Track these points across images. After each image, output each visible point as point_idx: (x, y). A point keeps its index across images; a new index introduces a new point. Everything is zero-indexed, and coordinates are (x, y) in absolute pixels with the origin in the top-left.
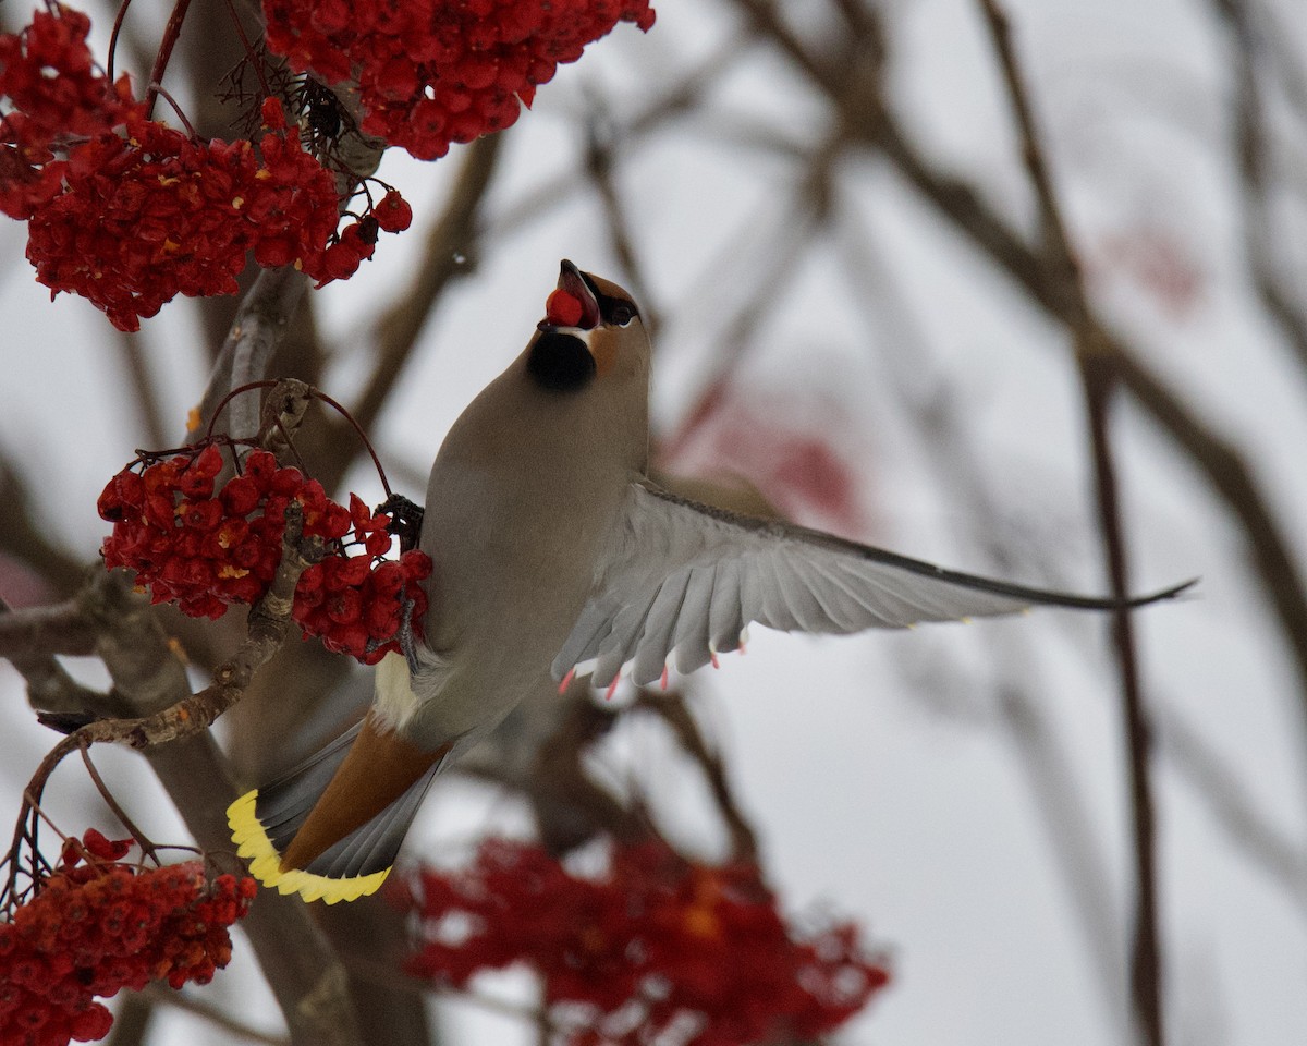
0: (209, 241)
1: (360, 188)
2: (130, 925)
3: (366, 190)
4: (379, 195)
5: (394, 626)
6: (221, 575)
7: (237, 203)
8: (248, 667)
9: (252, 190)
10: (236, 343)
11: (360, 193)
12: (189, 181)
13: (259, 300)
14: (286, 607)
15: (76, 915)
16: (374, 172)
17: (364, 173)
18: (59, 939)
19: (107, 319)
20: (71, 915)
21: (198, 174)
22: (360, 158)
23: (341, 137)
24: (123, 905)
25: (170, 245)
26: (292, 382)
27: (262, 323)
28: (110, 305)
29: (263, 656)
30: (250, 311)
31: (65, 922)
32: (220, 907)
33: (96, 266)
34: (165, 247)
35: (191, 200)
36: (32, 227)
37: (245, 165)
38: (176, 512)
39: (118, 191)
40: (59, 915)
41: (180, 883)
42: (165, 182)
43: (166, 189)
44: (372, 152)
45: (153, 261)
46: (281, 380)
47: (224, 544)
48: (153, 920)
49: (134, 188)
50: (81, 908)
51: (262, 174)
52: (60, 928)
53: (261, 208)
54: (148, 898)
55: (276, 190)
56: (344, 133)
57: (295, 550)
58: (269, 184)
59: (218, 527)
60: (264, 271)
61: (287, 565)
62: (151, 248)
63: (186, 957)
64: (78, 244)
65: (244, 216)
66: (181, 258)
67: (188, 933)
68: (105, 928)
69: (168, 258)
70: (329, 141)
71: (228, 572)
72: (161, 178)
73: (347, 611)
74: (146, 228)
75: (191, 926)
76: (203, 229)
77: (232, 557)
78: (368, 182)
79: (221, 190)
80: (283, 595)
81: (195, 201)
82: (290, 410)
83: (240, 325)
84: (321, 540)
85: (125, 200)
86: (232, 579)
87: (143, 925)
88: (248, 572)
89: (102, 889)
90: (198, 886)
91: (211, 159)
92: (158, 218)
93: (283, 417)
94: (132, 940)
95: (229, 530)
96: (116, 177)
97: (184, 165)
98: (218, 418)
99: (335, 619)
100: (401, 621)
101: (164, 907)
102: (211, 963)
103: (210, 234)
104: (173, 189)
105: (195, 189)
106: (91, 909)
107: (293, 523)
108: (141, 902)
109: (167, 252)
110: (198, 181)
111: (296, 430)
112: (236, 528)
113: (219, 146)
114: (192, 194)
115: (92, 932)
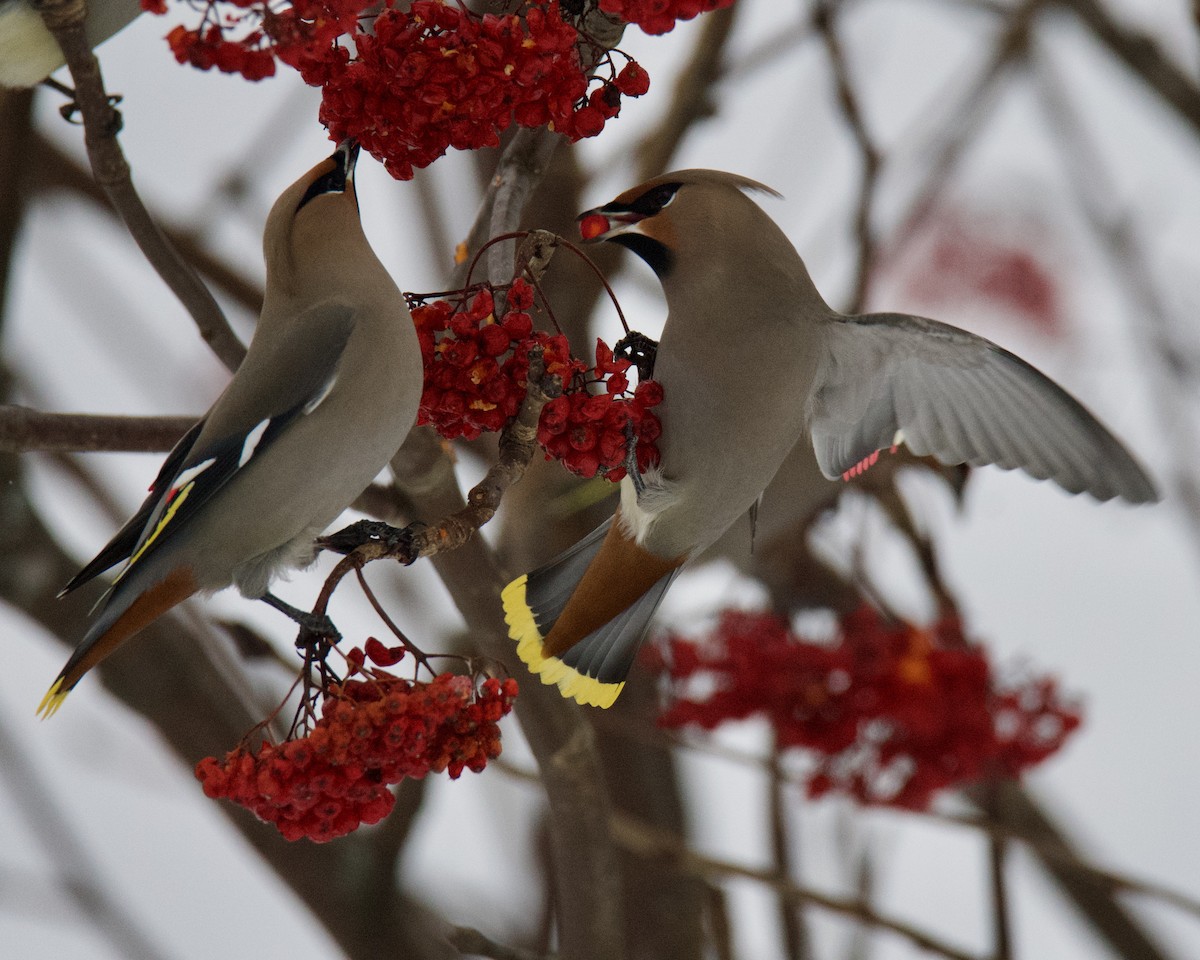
0: (483, 102)
1: (605, 58)
2: (409, 738)
3: (609, 61)
4: (620, 64)
5: (621, 456)
6: (472, 407)
7: (508, 70)
8: (498, 489)
9: (522, 58)
10: (497, 189)
11: (604, 63)
12: (466, 52)
13: (518, 152)
14: (532, 434)
15: (362, 733)
16: (618, 43)
17: (609, 44)
18: (349, 754)
19: (385, 170)
20: (358, 733)
21: (474, 45)
22: (605, 31)
23: (587, 13)
24: (401, 722)
25: (448, 106)
26: (540, 234)
27: (520, 173)
28: (388, 156)
29: (512, 478)
30: (508, 163)
31: (353, 739)
32: (488, 706)
33: (384, 126)
34: (443, 108)
35: (470, 69)
36: (326, 92)
37: (514, 36)
38: (437, 349)
39: (405, 62)
40: (347, 734)
41: (449, 696)
42: (447, 53)
43: (447, 59)
44: (615, 27)
45: (433, 121)
46: (531, 231)
47: (476, 380)
48: (428, 729)
49: (419, 59)
50: (366, 727)
51: (528, 43)
52: (349, 745)
53: (528, 72)
54: (422, 712)
55: (540, 57)
56: (590, 10)
57: (538, 387)
58: (535, 53)
59: (473, 364)
60: (521, 129)
61: (531, 399)
62: (431, 109)
63: (462, 752)
64: (366, 106)
65: (514, 81)
66: (455, 117)
67: (463, 731)
68: (387, 743)
69: (445, 117)
70: (577, 18)
71: (478, 405)
72: (443, 50)
73: (584, 441)
74: (430, 94)
75: (465, 726)
76: (478, 93)
77: (482, 392)
78: (611, 53)
79: (495, 59)
80: (528, 423)
81: (472, 70)
82: (538, 255)
83: (502, 176)
84: (559, 379)
85: (411, 69)
86: (480, 411)
87: (420, 737)
88: (495, 406)
89: (383, 709)
90: (465, 697)
91: (484, 32)
92: (439, 84)
93: (533, 261)
94: (412, 749)
95: (481, 368)
96: (402, 51)
97: (462, 38)
98: (477, 263)
99: (575, 445)
100: (627, 453)
101: (437, 718)
102: (484, 754)
103: (484, 97)
104: (452, 59)
105: (472, 58)
106: (375, 728)
107: (535, 364)
108: (418, 717)
109: (445, 112)
110: (475, 53)
111: (544, 272)
112: (488, 367)
113: (491, 21)
114: (469, 63)
115: (377, 745)
